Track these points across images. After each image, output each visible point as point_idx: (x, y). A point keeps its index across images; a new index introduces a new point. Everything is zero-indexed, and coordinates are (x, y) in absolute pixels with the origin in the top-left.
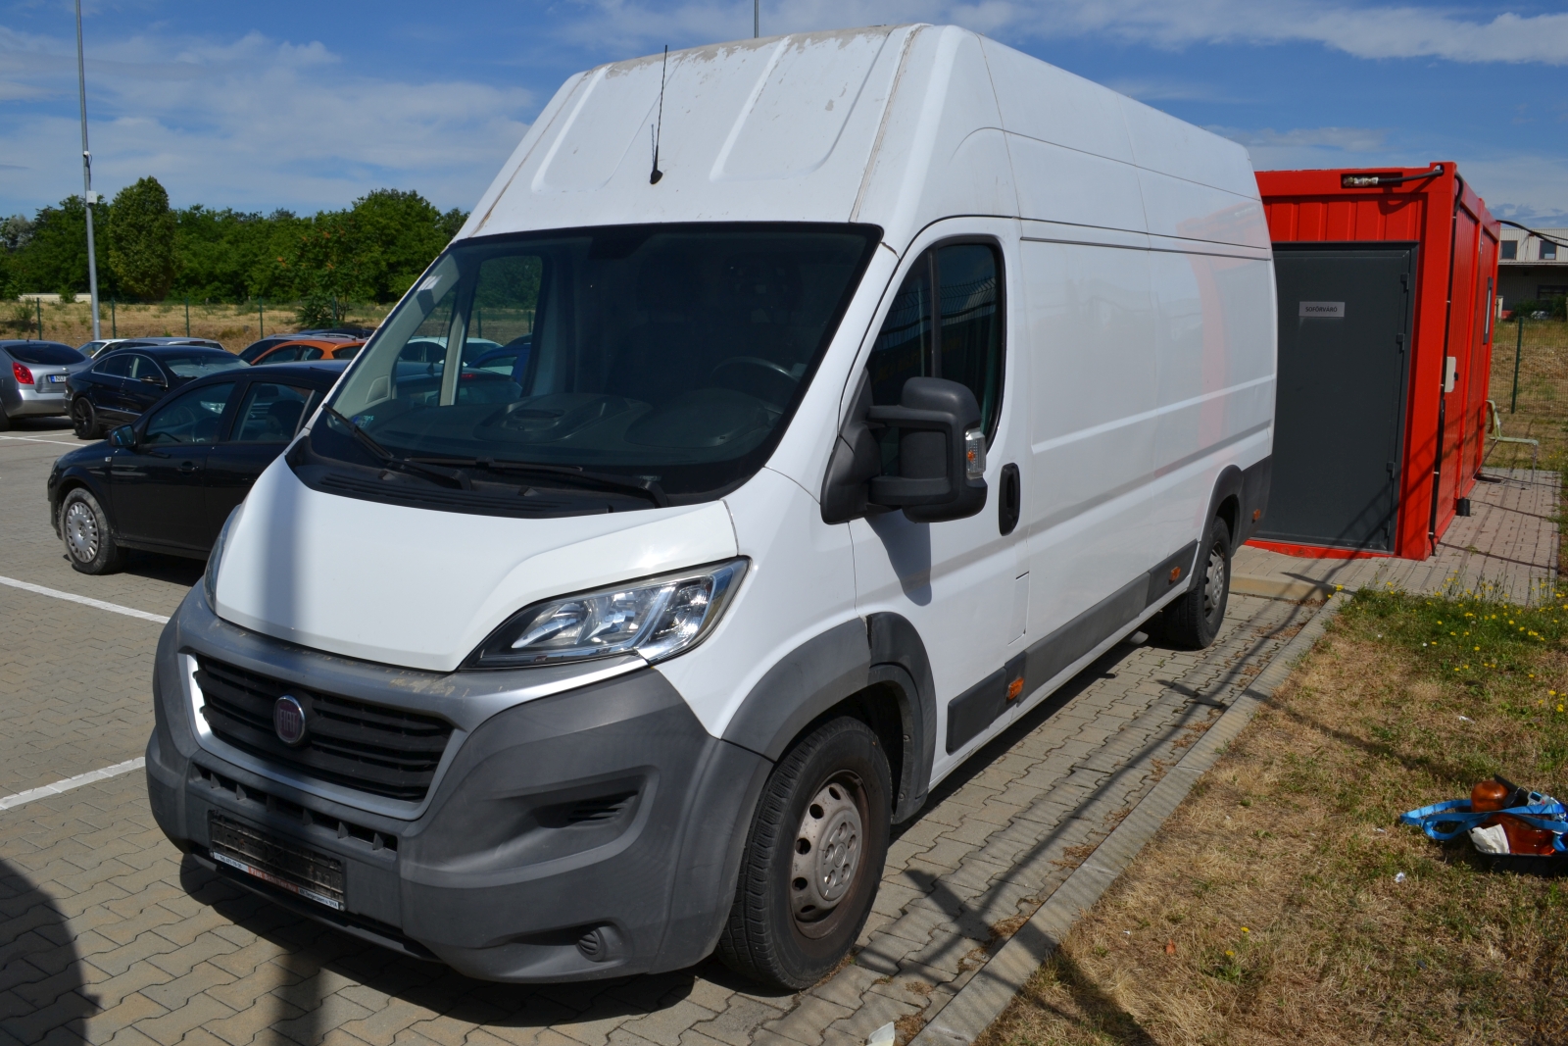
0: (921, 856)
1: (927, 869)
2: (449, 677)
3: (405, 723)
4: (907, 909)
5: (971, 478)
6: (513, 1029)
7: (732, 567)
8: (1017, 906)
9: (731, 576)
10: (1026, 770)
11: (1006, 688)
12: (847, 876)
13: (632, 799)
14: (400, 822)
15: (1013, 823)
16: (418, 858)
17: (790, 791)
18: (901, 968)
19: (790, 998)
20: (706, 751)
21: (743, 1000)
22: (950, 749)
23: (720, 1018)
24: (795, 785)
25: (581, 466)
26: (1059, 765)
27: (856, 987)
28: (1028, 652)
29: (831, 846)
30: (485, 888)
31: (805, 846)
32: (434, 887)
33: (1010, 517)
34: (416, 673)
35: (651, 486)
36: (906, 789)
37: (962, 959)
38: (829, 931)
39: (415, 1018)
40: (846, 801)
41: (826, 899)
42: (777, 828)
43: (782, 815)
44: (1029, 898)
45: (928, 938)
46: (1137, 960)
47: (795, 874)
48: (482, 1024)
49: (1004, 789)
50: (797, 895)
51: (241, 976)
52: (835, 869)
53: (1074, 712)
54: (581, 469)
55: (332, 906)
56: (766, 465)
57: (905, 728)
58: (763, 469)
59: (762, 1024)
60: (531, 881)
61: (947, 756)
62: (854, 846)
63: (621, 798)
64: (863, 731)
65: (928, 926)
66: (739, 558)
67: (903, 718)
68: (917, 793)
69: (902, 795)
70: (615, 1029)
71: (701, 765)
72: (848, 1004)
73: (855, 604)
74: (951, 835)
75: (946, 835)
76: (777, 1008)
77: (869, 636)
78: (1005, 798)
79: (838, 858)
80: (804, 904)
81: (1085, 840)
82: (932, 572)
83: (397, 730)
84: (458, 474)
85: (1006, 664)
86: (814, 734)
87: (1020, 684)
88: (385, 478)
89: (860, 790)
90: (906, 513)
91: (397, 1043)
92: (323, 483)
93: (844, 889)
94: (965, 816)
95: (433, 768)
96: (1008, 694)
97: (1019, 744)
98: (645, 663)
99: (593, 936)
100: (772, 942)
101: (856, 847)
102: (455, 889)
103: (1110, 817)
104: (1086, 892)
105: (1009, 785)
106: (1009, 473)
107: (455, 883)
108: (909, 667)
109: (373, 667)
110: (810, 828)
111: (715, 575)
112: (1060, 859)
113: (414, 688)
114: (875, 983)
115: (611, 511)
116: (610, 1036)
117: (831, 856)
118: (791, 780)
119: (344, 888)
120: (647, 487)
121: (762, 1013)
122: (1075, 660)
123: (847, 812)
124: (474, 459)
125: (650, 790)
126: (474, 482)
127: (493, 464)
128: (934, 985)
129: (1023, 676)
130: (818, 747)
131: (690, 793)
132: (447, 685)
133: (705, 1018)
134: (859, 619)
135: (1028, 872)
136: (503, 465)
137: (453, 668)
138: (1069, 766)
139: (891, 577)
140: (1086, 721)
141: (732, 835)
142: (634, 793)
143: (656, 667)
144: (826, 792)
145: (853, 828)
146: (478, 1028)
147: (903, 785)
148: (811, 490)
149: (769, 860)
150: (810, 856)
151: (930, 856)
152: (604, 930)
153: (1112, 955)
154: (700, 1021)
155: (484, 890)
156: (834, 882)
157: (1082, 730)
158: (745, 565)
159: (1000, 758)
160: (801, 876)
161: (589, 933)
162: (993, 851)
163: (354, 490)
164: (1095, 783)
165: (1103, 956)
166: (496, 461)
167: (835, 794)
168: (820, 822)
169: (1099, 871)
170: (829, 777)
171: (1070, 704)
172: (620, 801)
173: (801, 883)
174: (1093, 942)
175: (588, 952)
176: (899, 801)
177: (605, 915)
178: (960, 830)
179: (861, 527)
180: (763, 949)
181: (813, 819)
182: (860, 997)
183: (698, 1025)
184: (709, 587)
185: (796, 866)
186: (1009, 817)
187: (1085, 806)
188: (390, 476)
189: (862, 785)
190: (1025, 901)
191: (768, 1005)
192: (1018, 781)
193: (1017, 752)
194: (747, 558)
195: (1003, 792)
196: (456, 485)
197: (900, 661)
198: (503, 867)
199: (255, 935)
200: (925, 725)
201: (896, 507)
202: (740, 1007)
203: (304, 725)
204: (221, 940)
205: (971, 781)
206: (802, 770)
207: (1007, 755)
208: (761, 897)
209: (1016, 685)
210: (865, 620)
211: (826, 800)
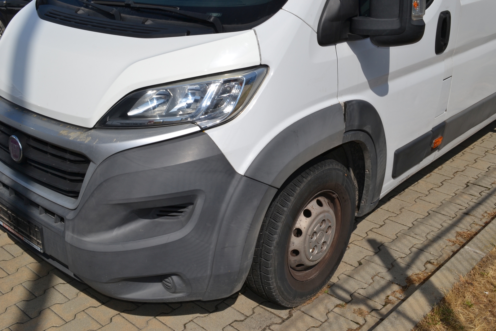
0: (375, 230)
1: (379, 239)
2: (90, 131)
3: (68, 156)
4: (362, 261)
5: (414, 19)
6: (137, 316)
7: (257, 72)
8: (424, 265)
9: (255, 77)
10: (441, 183)
11: (431, 143)
12: (325, 248)
13: (191, 207)
14: (67, 210)
15: (429, 214)
16: (73, 232)
17: (290, 204)
18: (353, 299)
19: (287, 311)
20: (234, 182)
21: (262, 309)
22: (394, 176)
23: (248, 320)
24: (292, 200)
25: (178, 7)
26: (459, 182)
27: (326, 308)
28: (446, 121)
29: (315, 232)
30: (106, 252)
31: (299, 232)
32: (80, 249)
33: (443, 43)
34: (75, 127)
35: (214, 20)
36: (366, 199)
37: (388, 296)
38: (313, 276)
39: (88, 305)
40: (326, 207)
41: (311, 261)
42: (280, 224)
43: (283, 217)
44: (432, 261)
45: (371, 281)
46: (490, 311)
47: (292, 248)
48: (122, 312)
49: (427, 193)
50: (293, 259)
51: (10, 274)
52: (317, 245)
53: (473, 151)
54: (178, 9)
55: (38, 249)
56: (283, 8)
57: (366, 166)
58: (280, 11)
59: (269, 326)
60: (130, 251)
61: (392, 180)
62: (330, 232)
63: (184, 206)
64: (339, 168)
65: (373, 272)
66: (261, 66)
67: (366, 160)
68: (372, 201)
69: (363, 202)
70: (190, 322)
71: (231, 190)
72: (319, 318)
73: (337, 95)
74: (393, 219)
75: (391, 218)
76: (279, 317)
77: (345, 115)
78: (427, 199)
79: (320, 239)
80: (297, 263)
81: (469, 228)
82: (390, 76)
83: (64, 159)
84: (114, 11)
85: (432, 129)
86: (307, 171)
87: (440, 140)
88: (79, 12)
89: (337, 200)
90: (372, 40)
91: (75, 319)
92: (47, 15)
93: (322, 256)
94: (403, 208)
95: (82, 181)
96: (433, 146)
97: (440, 167)
98: (199, 129)
99: (169, 280)
100: (275, 285)
101: (331, 233)
102: (90, 251)
103: (485, 215)
104: (465, 264)
105: (431, 191)
106: (444, 17)
107: (90, 247)
108: (370, 132)
109: (55, 122)
110: (302, 222)
111: (244, 76)
112: (454, 239)
113: (70, 137)
114: (337, 306)
115: (188, 34)
116: (186, 325)
117: (315, 238)
118: (291, 197)
119: (42, 241)
120: (211, 20)
121: (271, 319)
122: (476, 125)
123: (326, 214)
124: (124, 2)
125: (199, 203)
126: (122, 15)
127: (133, 5)
128: (369, 311)
129: (442, 136)
130: (309, 178)
131: (224, 206)
132: (88, 136)
133: (239, 319)
134: (339, 104)
135: (435, 246)
136: (138, 6)
137: (92, 126)
138: (466, 182)
139: (362, 78)
140: (479, 156)
141: (249, 230)
142: (192, 204)
143: (206, 131)
144: (314, 202)
145: (329, 221)
146: (119, 314)
147: (364, 196)
148: (311, 24)
149: (274, 242)
150: (301, 238)
151: (380, 231)
152: (174, 278)
153: (474, 307)
154: (236, 321)
155: (105, 253)
156: (316, 252)
157: (476, 162)
158: (266, 70)
159: (428, 175)
160: (296, 249)
161: (167, 278)
162: (417, 231)
163: (61, 19)
164: (480, 193)
165: (470, 307)
166: (135, 3)
167: (320, 204)
168: (309, 219)
169: (474, 252)
170: (316, 195)
171: (471, 146)
172: (184, 207)
173: (296, 252)
174: (465, 297)
175: (167, 288)
176: (361, 204)
177: (174, 271)
178: (399, 216)
179: (344, 48)
180: (270, 289)
181: (305, 218)
182: (327, 314)
183: (234, 323)
184: (241, 84)
185: (293, 243)
186: (428, 211)
187: (474, 208)
188: (82, 11)
189: (337, 198)
190: (430, 262)
191: (275, 314)
192: (436, 189)
193: (438, 172)
194: (266, 66)
195: (427, 195)
196: (112, 16)
197: (365, 129)
198: (116, 241)
199: (23, 251)
200: (379, 164)
201: (366, 37)
202: (260, 314)
203: (22, 152)
204: (6, 252)
205: (410, 188)
206: (297, 192)
207: (432, 173)
208: (269, 262)
209: (438, 140)
210: (343, 105)
211: (314, 207)
